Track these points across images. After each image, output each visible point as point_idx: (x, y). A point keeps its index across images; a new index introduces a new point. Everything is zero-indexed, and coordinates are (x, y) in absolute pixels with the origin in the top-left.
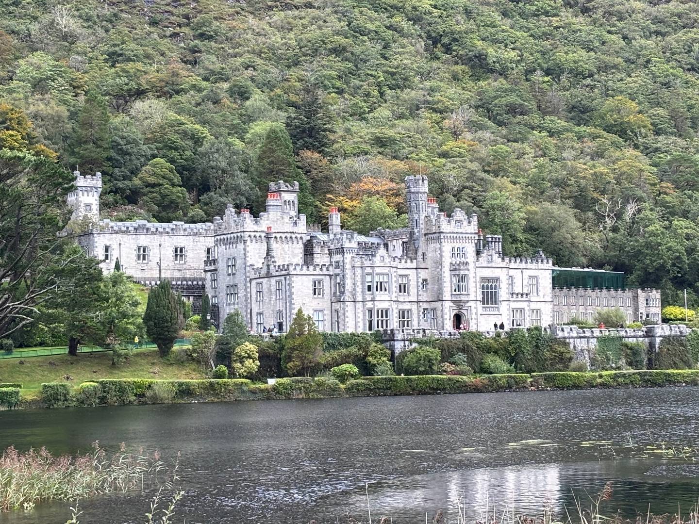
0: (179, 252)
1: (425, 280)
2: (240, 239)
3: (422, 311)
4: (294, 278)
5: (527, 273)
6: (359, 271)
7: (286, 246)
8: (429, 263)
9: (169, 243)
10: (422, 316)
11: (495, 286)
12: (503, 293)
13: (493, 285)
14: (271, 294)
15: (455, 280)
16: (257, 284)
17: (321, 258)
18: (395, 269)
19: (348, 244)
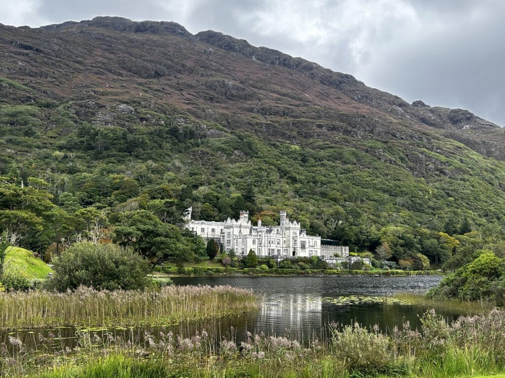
0: (213, 230)
2: (231, 227)
4: (248, 239)
5: (314, 240)
6: (266, 237)
8: (286, 236)
9: (210, 227)
12: (307, 246)
13: (304, 243)
15: (294, 241)
17: (254, 233)
18: (276, 237)
19: (263, 230)
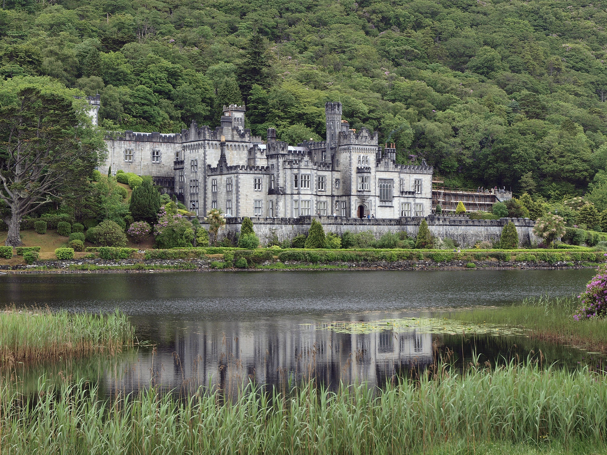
0: (155, 155)
1: (337, 180)
2: (201, 146)
3: (335, 203)
7: (234, 152)
8: (341, 167)
10: (335, 206)
11: (390, 185)
12: (396, 192)
14: (223, 187)
15: (360, 180)
16: (213, 179)
17: (261, 161)
18: (316, 171)
19: (281, 152)
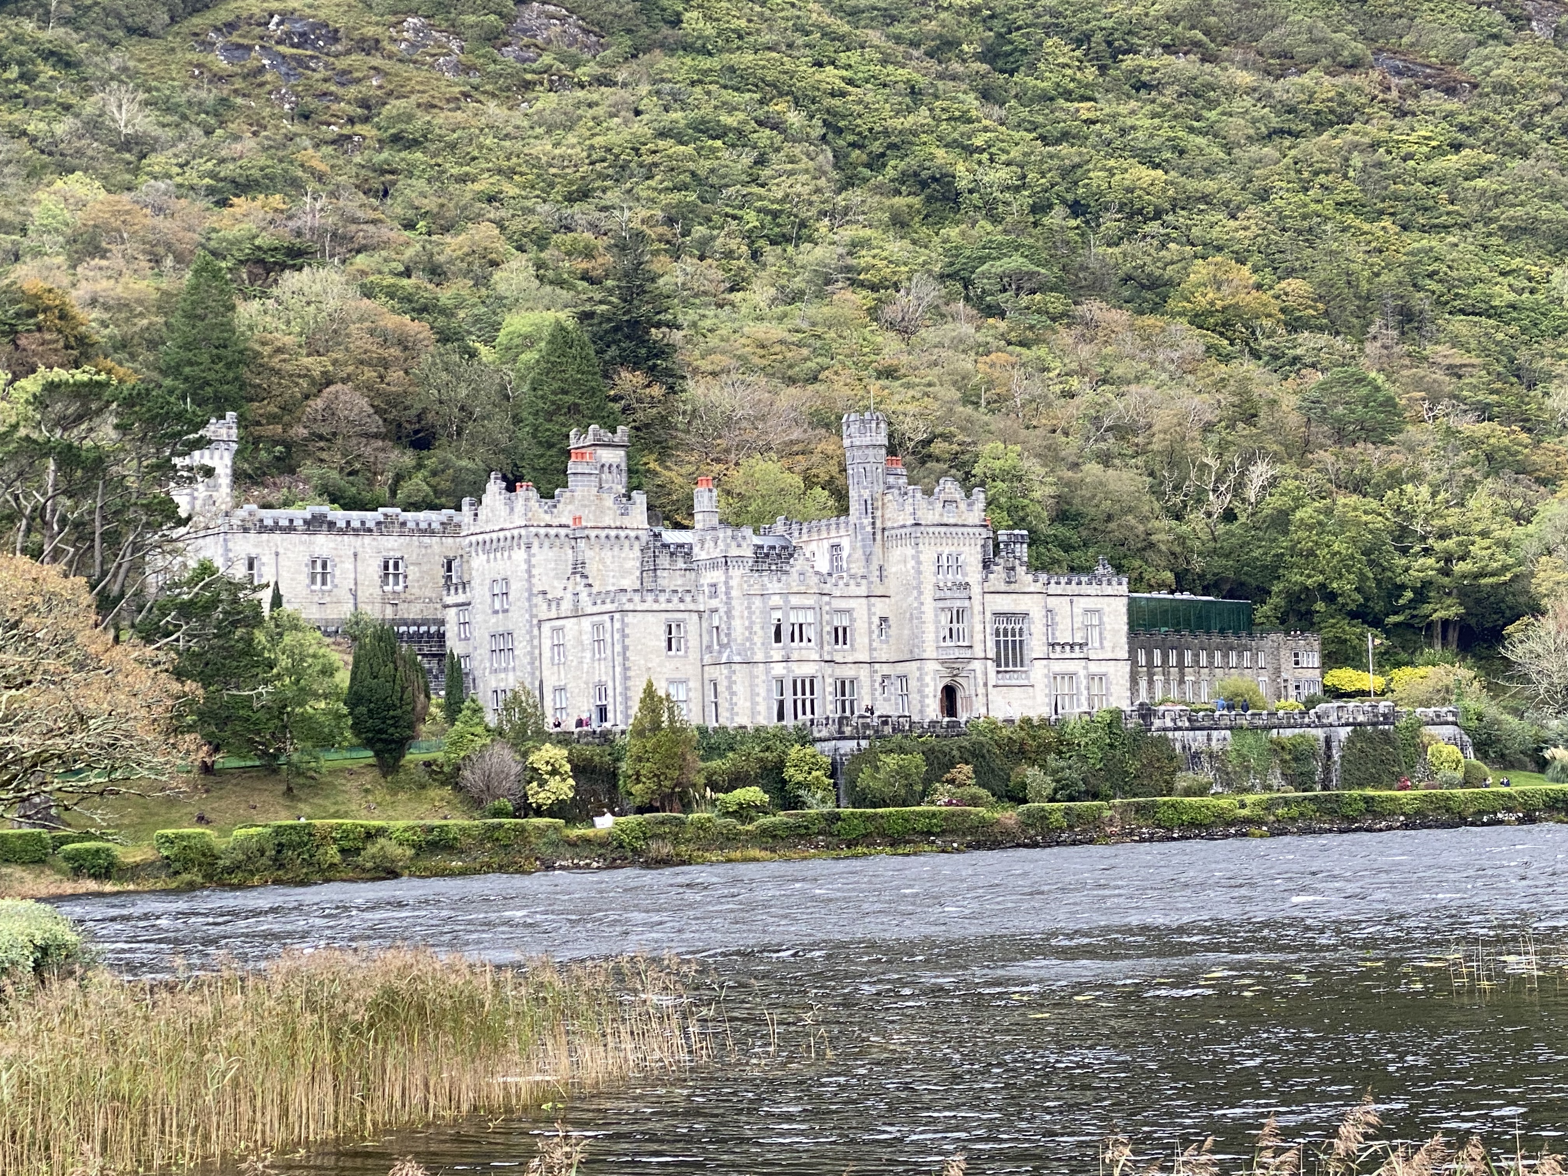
1: (883, 620)
3: (880, 680)
4: (630, 618)
5: (1081, 604)
6: (757, 603)
7: (607, 554)
8: (892, 585)
9: (373, 551)
10: (880, 690)
11: (1021, 629)
13: (1017, 627)
14: (583, 650)
15: (944, 618)
16: (554, 629)
17: (670, 577)
18: (826, 598)
19: (734, 552)
